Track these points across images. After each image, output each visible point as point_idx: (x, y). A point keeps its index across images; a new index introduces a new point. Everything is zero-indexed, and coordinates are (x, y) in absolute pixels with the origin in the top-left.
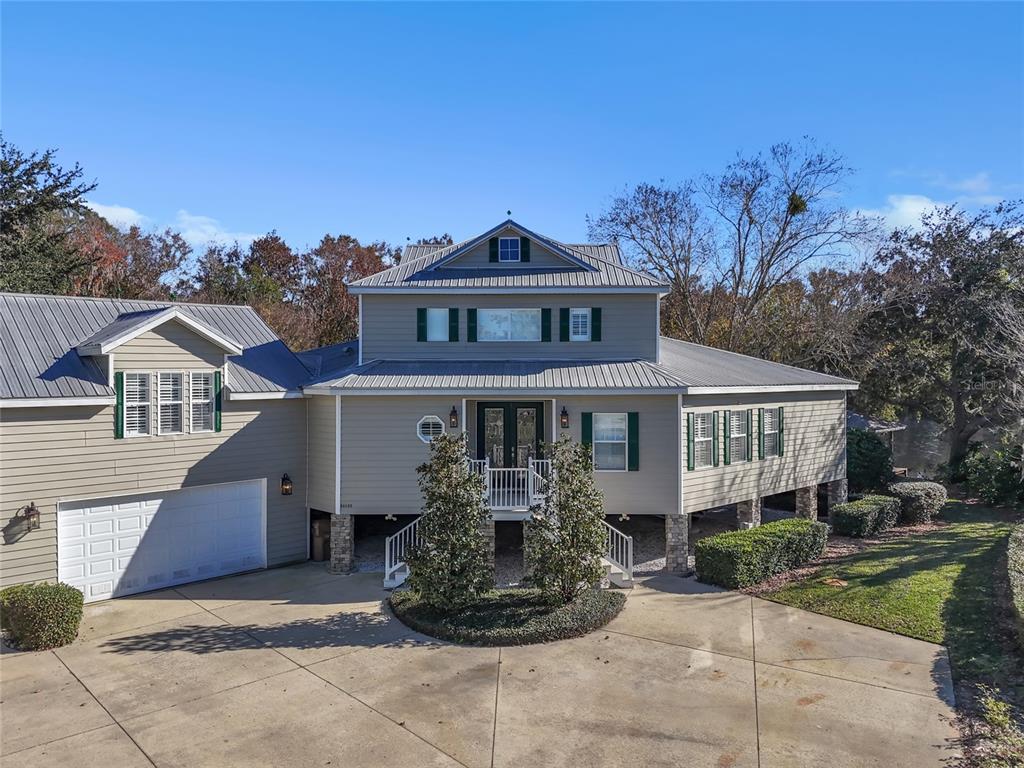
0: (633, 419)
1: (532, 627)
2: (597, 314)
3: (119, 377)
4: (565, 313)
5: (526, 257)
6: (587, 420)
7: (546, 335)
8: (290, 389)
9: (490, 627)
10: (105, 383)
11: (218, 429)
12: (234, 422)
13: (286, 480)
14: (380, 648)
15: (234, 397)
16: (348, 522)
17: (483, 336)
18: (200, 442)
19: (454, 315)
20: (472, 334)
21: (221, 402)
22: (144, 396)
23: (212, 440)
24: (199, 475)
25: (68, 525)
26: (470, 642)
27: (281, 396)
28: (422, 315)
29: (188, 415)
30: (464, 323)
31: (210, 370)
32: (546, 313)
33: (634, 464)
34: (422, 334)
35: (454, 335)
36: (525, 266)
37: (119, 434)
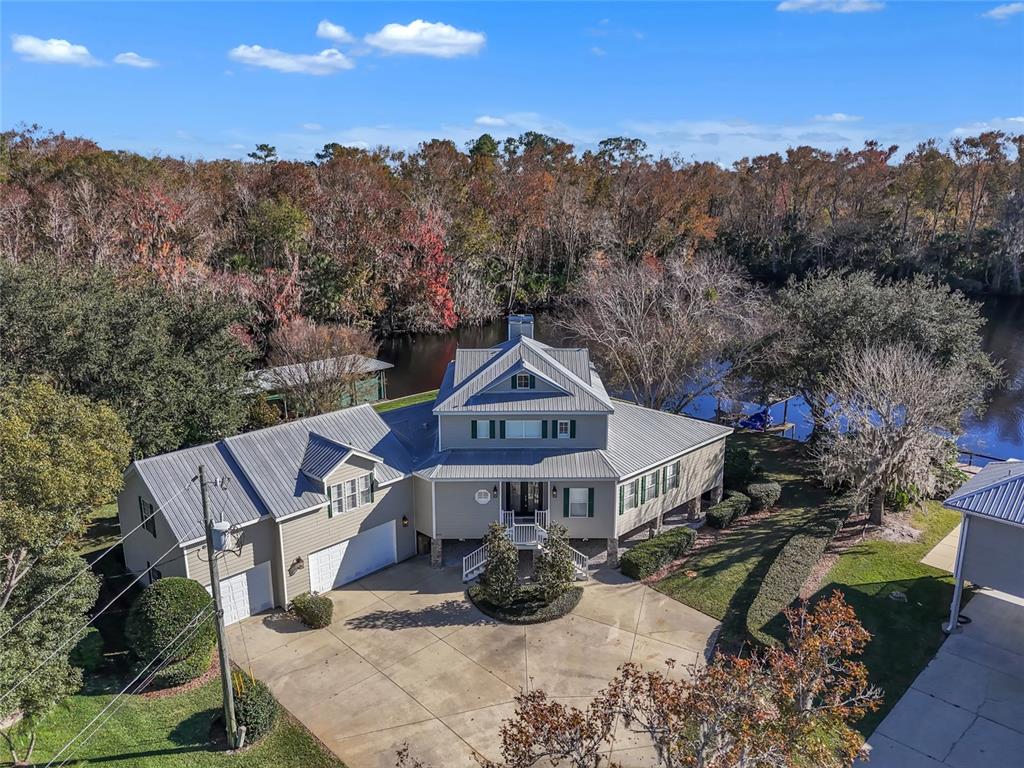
0: (591, 492)
1: (538, 615)
2: (573, 423)
3: (329, 489)
4: (555, 423)
5: (533, 386)
6: (567, 492)
7: (545, 435)
8: (406, 473)
9: (520, 616)
10: (323, 493)
11: (373, 501)
12: (379, 496)
13: (404, 519)
15: (380, 486)
16: (440, 542)
17: (509, 434)
18: (365, 509)
19: (492, 423)
20: (503, 435)
21: (373, 487)
22: (339, 494)
23: (371, 506)
24: (365, 526)
25: (313, 561)
26: (511, 623)
27: (401, 478)
28: (474, 423)
29: (359, 497)
30: (498, 427)
31: (368, 473)
32: (545, 423)
33: (591, 514)
34: (474, 435)
35: (492, 435)
36: (532, 391)
37: (330, 516)
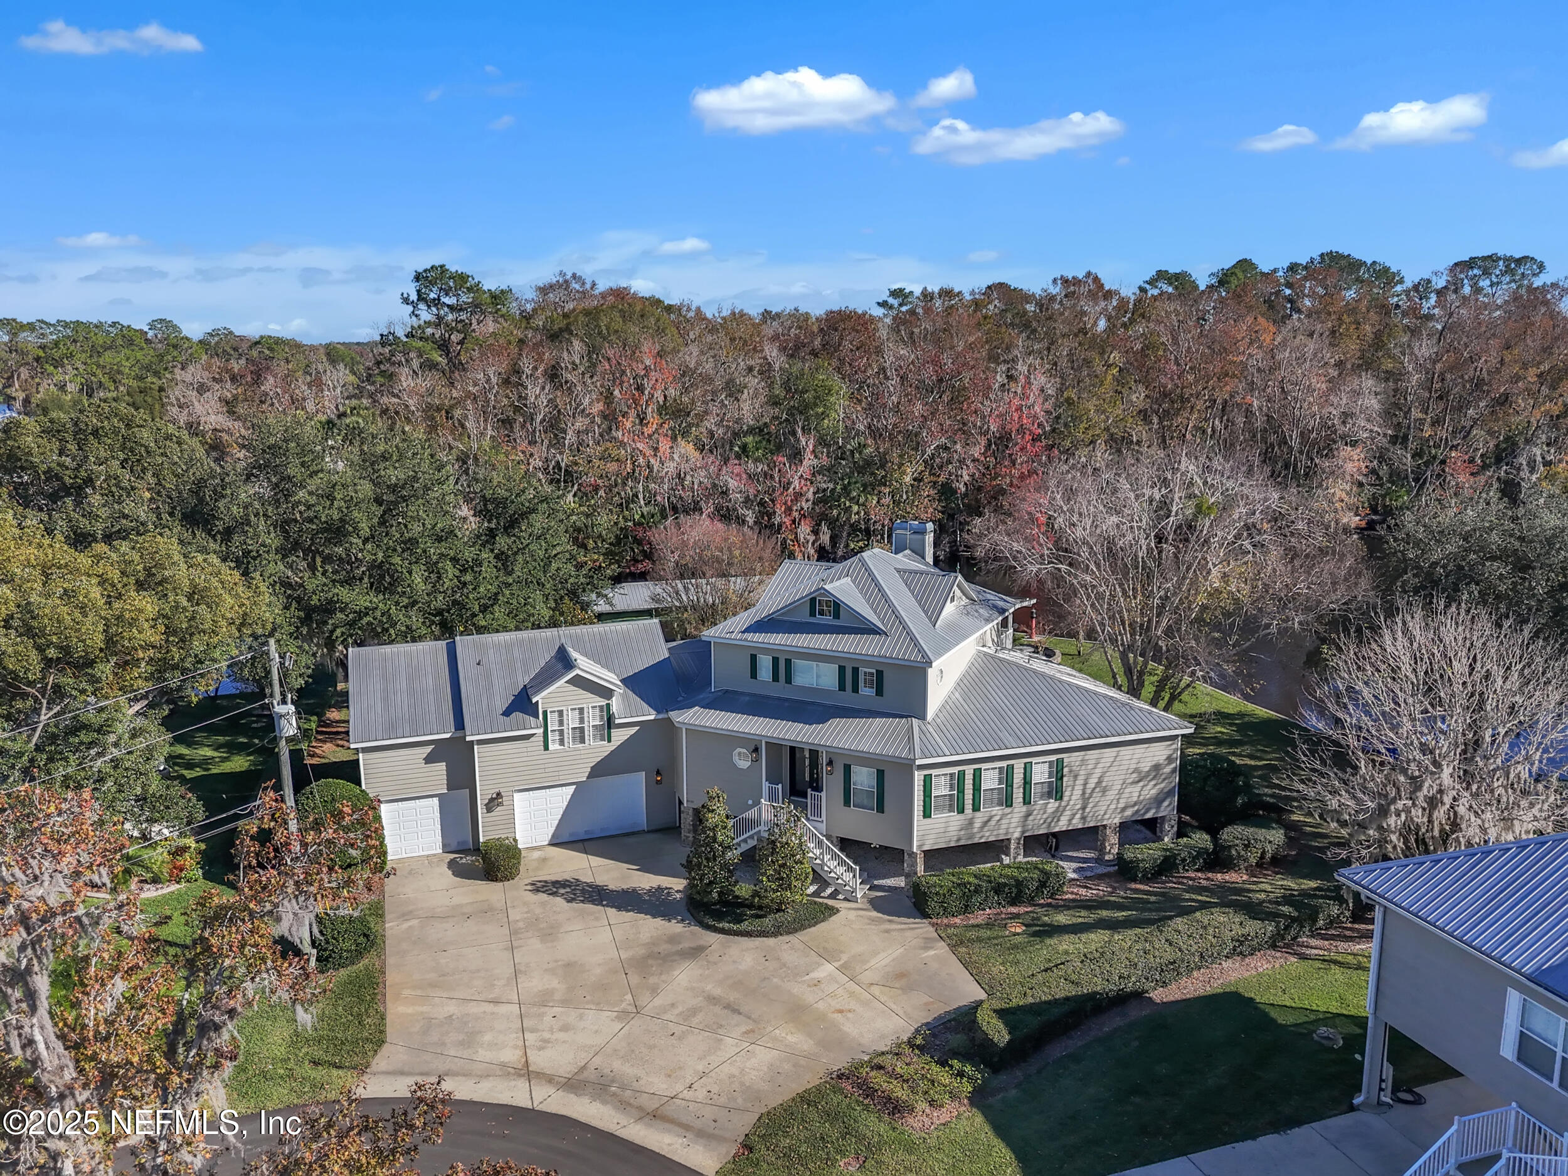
0: (881, 774)
2: (880, 673)
3: (545, 713)
4: (855, 671)
5: (837, 616)
6: (847, 769)
7: (842, 687)
8: (659, 712)
9: (720, 920)
10: (538, 717)
11: (609, 741)
12: (620, 736)
13: (658, 773)
14: (659, 919)
15: (617, 721)
16: (691, 812)
17: (799, 680)
18: (598, 749)
19: (775, 661)
20: (789, 680)
21: (610, 723)
22: (561, 723)
23: (604, 749)
24: (599, 770)
25: (520, 801)
26: (708, 927)
27: (652, 717)
28: (754, 658)
29: (589, 733)
30: (783, 667)
31: (603, 702)
32: (842, 669)
33: (881, 809)
34: (754, 674)
35: (776, 678)
36: (836, 623)
37: (546, 748)
